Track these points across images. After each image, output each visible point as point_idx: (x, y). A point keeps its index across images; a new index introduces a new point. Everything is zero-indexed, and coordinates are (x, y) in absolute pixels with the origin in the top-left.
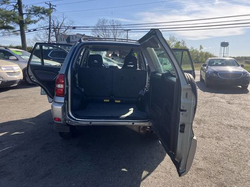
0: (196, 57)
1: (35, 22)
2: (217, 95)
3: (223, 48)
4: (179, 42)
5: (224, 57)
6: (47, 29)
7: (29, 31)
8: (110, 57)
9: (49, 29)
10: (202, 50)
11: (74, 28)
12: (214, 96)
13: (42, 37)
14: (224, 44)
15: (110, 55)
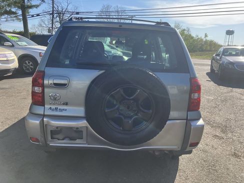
0: (200, 46)
1: (37, 6)
2: (234, 89)
3: (228, 36)
4: (184, 30)
5: (228, 45)
6: (51, 14)
7: (33, 16)
8: (113, 44)
9: (53, 14)
10: (207, 38)
11: (78, 13)
12: (232, 91)
13: (46, 23)
14: (230, 33)
15: (114, 42)
